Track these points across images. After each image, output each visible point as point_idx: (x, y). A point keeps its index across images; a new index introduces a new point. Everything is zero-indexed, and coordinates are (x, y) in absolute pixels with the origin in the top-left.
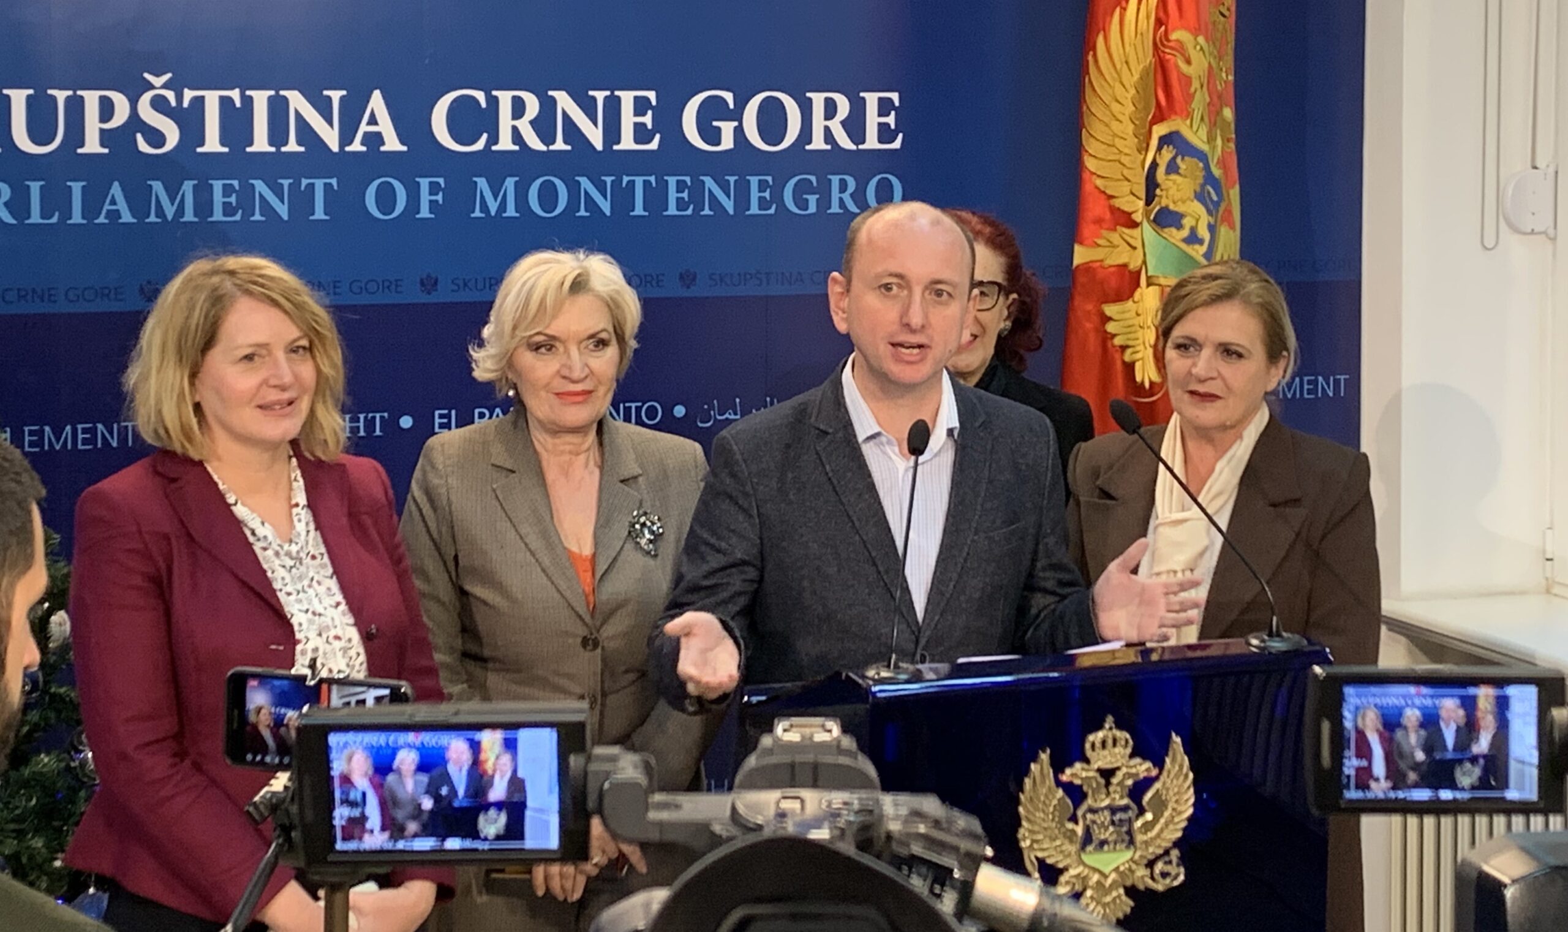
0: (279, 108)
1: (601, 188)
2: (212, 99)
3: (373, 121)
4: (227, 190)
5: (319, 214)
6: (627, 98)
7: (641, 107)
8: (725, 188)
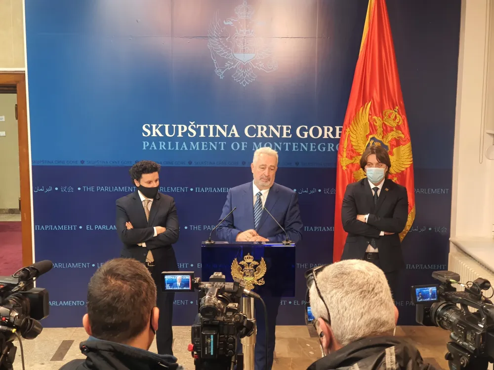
0: (215, 128)
1: (279, 145)
2: (202, 127)
3: (233, 131)
4: (205, 144)
5: (222, 149)
6: (285, 127)
7: (288, 129)
8: (305, 145)
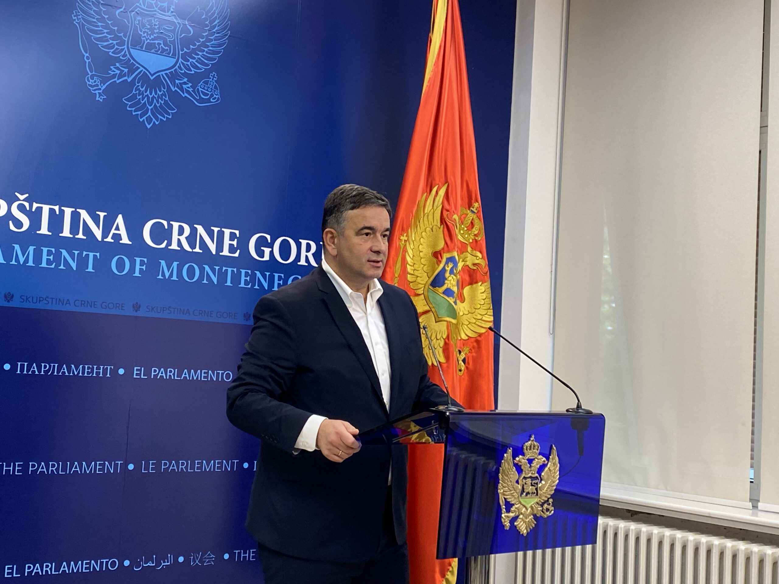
0: (75, 217)
1: (214, 271)
2: (46, 209)
3: (117, 228)
4: (49, 253)
5: (90, 269)
6: (227, 232)
7: (232, 236)
8: (264, 277)
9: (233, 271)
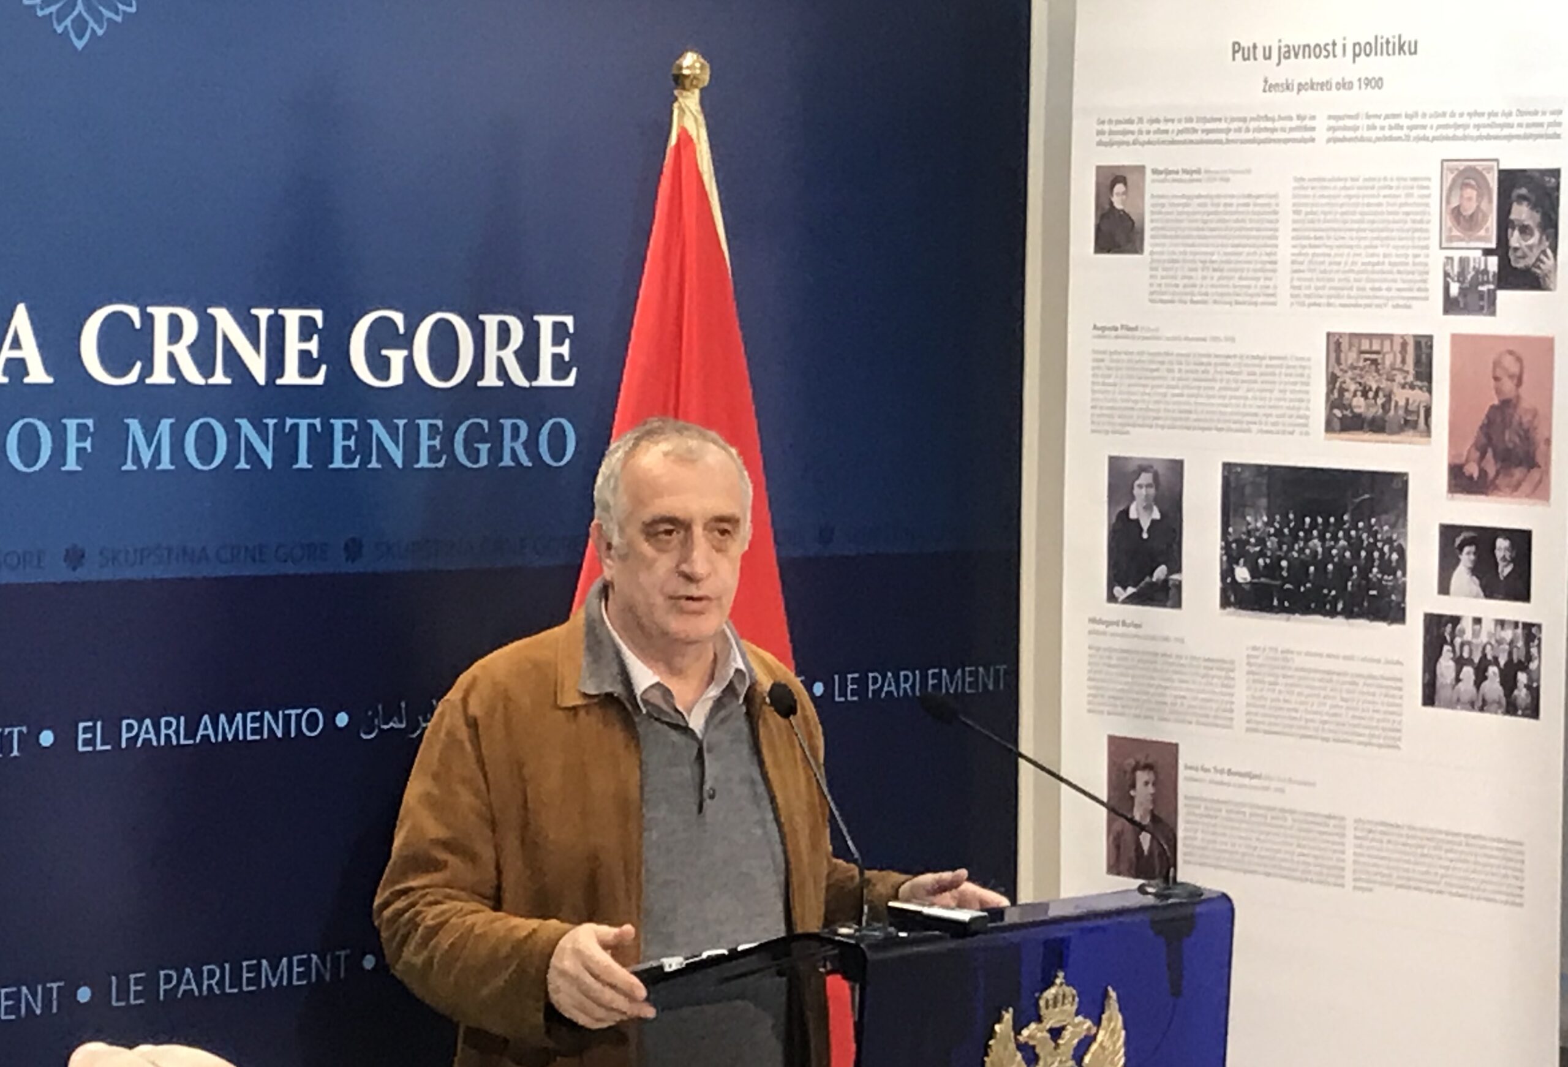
1: (261, 430)
3: (16, 344)
6: (292, 318)
7: (306, 329)
8: (393, 432)
9: (311, 427)
